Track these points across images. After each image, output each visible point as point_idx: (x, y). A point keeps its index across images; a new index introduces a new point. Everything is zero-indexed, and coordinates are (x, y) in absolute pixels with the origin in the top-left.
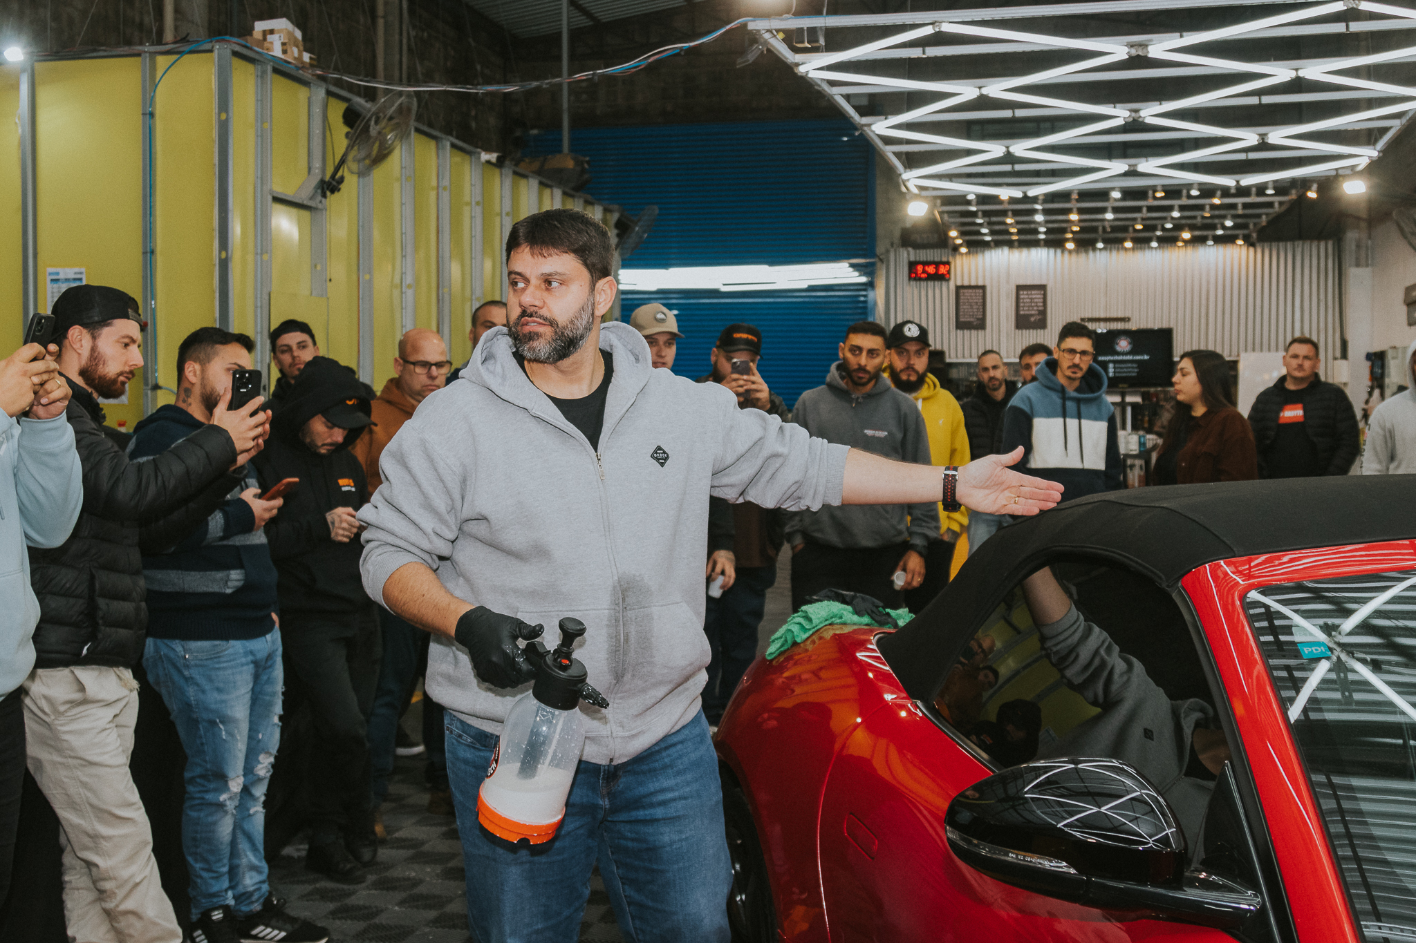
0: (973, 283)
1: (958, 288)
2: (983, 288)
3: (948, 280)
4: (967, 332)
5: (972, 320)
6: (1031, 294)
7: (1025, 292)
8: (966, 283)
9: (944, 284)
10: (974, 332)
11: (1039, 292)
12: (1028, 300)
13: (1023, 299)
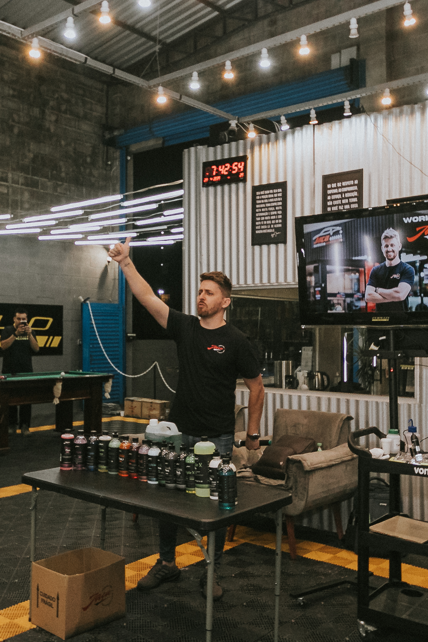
0: (273, 181)
1: (255, 189)
2: (283, 186)
3: (244, 180)
4: (265, 247)
5: (269, 231)
6: (342, 187)
7: (334, 185)
8: (265, 182)
9: (241, 185)
10: (273, 247)
11: (352, 182)
12: (339, 196)
13: (331, 195)
